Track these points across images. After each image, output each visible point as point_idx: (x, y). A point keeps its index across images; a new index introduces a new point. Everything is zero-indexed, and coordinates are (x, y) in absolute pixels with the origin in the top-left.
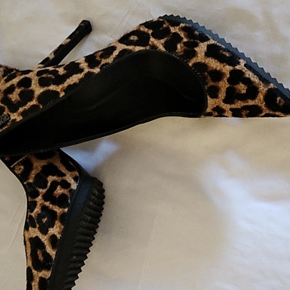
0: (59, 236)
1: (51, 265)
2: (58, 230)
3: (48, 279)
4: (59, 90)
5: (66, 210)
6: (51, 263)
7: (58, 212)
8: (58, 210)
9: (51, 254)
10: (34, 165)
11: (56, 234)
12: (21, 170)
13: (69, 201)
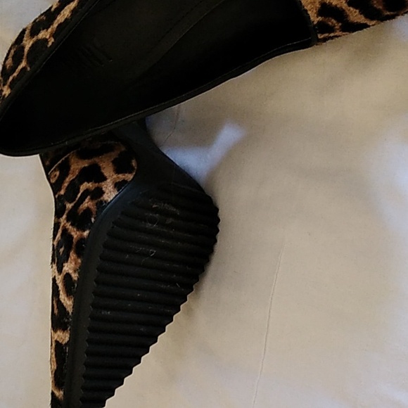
0: (75, 276)
1: (68, 323)
2: (73, 265)
3: (66, 344)
4: (48, 37)
5: (86, 233)
6: (68, 319)
7: (75, 236)
8: (75, 234)
9: (65, 305)
10: (72, 169)
11: (71, 272)
12: (56, 177)
13: (93, 220)
